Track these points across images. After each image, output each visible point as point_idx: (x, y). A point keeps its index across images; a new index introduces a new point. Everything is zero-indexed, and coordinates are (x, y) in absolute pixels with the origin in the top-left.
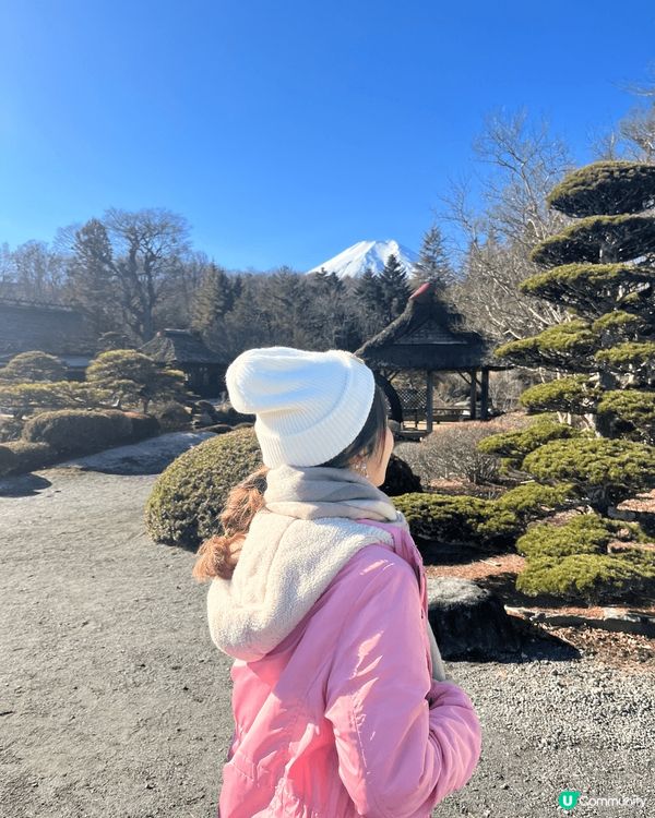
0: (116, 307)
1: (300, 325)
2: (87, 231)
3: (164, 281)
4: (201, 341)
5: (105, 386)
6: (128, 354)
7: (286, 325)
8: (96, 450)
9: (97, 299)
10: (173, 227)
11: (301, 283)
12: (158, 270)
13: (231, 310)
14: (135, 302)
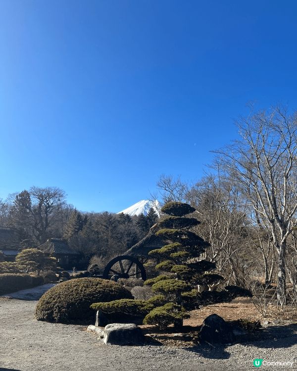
0: (30, 228)
1: (112, 237)
2: (21, 195)
3: (53, 217)
4: (67, 244)
5: (22, 264)
6: (34, 250)
7: (105, 237)
8: (15, 291)
9: (22, 224)
10: (59, 194)
11: (113, 219)
12: (50, 213)
13: (82, 230)
14: (39, 226)
